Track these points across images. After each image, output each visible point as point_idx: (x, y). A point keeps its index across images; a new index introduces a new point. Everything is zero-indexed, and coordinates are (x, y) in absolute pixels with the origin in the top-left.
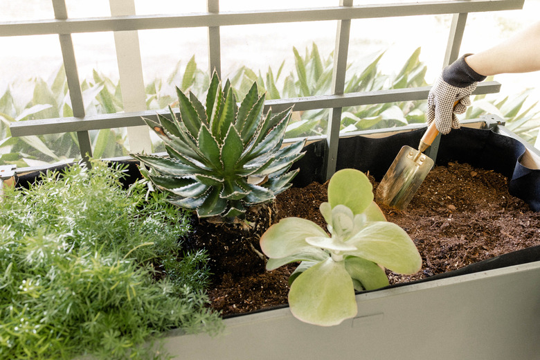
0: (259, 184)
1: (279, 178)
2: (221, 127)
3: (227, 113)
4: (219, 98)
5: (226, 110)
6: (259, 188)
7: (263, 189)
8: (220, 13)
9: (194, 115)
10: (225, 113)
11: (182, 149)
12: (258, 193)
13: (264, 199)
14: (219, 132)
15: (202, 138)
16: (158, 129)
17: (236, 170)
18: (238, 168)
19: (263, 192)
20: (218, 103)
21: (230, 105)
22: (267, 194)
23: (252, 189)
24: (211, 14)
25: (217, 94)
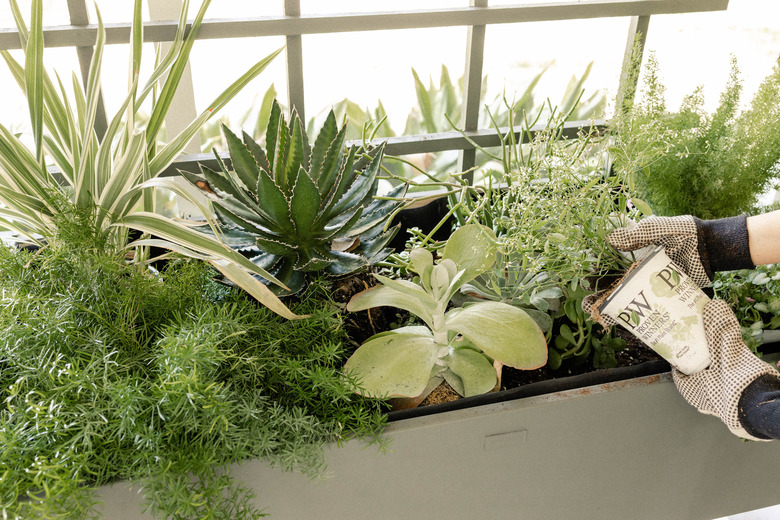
0: (347, 251)
1: (374, 241)
2: (288, 173)
3: (295, 153)
4: (282, 134)
5: (292, 149)
6: (348, 254)
7: (353, 256)
8: (302, 17)
9: (250, 162)
10: (292, 155)
11: (238, 210)
12: (345, 261)
13: (354, 268)
14: (286, 180)
15: (263, 189)
16: (202, 185)
17: (314, 233)
18: (316, 230)
19: (354, 260)
20: (281, 141)
21: (298, 142)
22: (359, 261)
23: (337, 257)
24: (288, 18)
25: (279, 129)
